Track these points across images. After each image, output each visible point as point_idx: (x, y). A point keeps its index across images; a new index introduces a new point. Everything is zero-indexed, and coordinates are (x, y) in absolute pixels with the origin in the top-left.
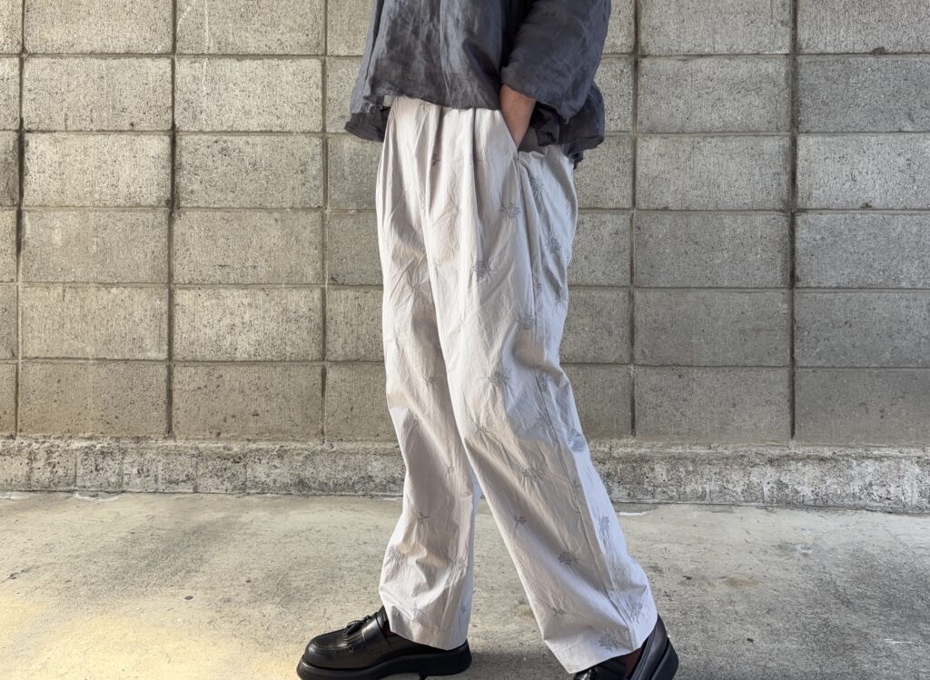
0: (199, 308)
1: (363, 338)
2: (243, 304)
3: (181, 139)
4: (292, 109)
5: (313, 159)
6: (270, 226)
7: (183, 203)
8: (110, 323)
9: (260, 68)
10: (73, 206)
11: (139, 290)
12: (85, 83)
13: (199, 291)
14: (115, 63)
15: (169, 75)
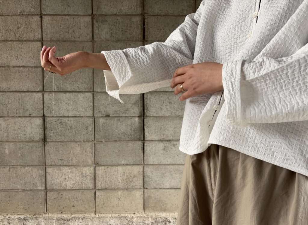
0: (54, 173)
1: (107, 182)
2: (69, 172)
3: (46, 119)
4: (83, 109)
5: (90, 125)
6: (77, 147)
7: (48, 140)
8: (26, 178)
9: (72, 96)
10: (12, 141)
11: (35, 168)
12: (14, 101)
13: (54, 168)
14: (23, 94)
15: (42, 98)
